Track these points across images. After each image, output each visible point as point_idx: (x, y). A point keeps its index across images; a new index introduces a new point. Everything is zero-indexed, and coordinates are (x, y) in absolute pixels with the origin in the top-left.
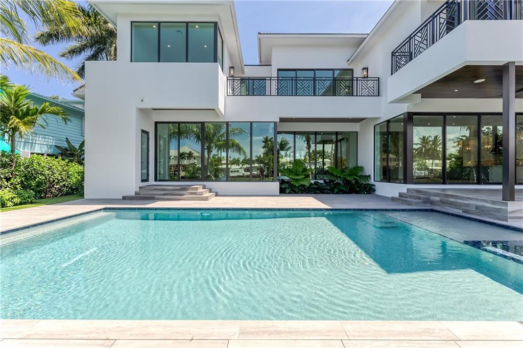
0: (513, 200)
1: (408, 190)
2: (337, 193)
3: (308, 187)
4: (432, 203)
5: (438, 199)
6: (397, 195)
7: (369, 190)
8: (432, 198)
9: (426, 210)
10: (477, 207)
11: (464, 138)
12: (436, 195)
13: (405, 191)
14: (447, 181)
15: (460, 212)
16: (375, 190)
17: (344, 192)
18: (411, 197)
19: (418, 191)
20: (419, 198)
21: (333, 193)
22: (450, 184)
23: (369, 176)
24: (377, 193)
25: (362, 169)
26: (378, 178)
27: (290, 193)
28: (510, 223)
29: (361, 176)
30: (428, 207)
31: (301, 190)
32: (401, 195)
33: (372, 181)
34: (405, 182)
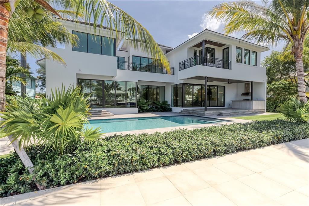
0: (206, 111)
1: (183, 109)
2: (159, 112)
3: (149, 110)
4: (190, 113)
5: (191, 112)
6: (180, 111)
7: (170, 110)
8: (190, 112)
9: (189, 115)
10: (200, 113)
11: (199, 89)
12: (191, 111)
13: (182, 110)
14: (194, 106)
15: (196, 115)
16: (172, 110)
17: (162, 111)
18: (184, 112)
19: (186, 110)
20: (187, 112)
21: (158, 112)
22: (195, 107)
23: (170, 105)
24: (173, 111)
25: (167, 102)
26: (173, 105)
27: (142, 112)
28: (206, 116)
29: (167, 105)
30: (189, 114)
31: (146, 111)
32: (181, 111)
33: (171, 107)
34: (182, 107)
